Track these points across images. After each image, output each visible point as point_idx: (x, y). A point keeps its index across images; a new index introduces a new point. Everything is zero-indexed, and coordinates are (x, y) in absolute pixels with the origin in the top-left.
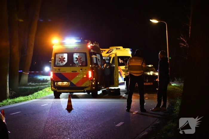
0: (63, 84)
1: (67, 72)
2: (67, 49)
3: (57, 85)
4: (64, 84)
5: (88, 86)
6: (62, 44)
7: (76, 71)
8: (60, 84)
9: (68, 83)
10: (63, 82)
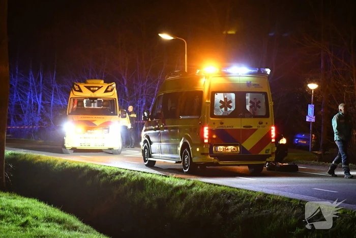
0: (228, 149)
1: (234, 128)
2: (234, 85)
3: (217, 151)
4: (230, 151)
5: (270, 153)
6: (225, 75)
7: (252, 127)
8: (221, 150)
9: (237, 149)
10: (226, 145)
